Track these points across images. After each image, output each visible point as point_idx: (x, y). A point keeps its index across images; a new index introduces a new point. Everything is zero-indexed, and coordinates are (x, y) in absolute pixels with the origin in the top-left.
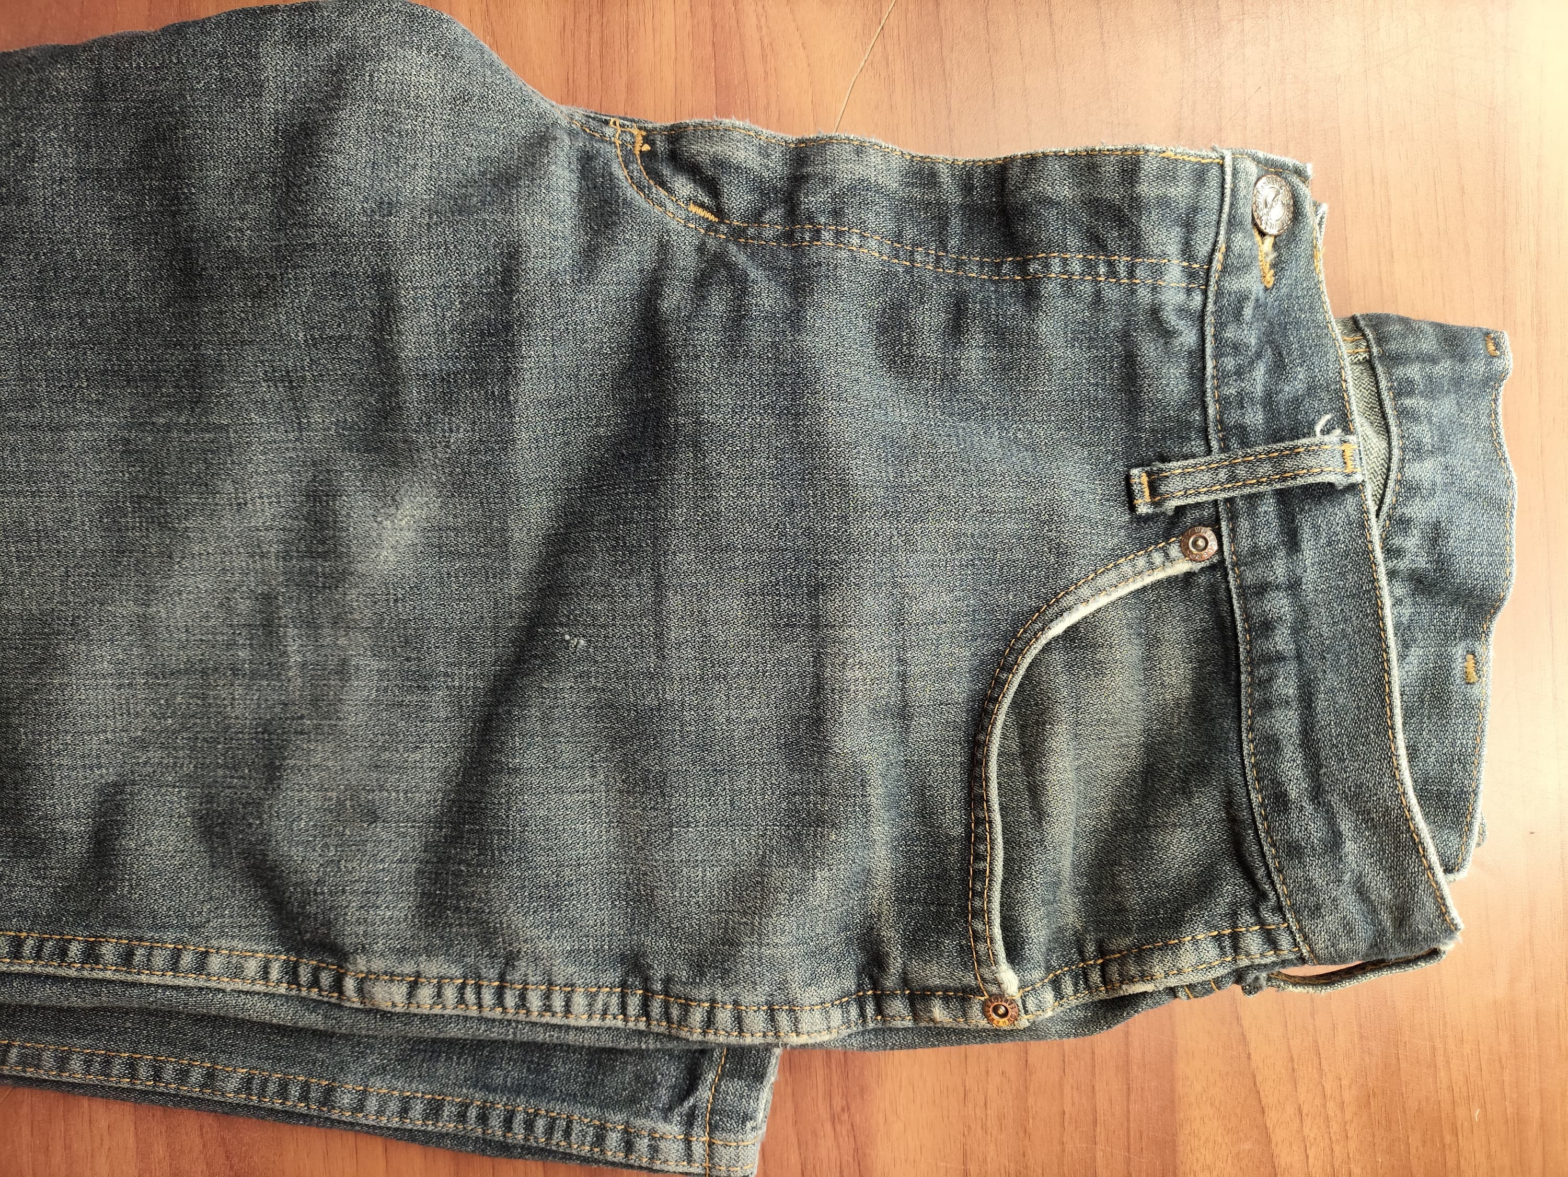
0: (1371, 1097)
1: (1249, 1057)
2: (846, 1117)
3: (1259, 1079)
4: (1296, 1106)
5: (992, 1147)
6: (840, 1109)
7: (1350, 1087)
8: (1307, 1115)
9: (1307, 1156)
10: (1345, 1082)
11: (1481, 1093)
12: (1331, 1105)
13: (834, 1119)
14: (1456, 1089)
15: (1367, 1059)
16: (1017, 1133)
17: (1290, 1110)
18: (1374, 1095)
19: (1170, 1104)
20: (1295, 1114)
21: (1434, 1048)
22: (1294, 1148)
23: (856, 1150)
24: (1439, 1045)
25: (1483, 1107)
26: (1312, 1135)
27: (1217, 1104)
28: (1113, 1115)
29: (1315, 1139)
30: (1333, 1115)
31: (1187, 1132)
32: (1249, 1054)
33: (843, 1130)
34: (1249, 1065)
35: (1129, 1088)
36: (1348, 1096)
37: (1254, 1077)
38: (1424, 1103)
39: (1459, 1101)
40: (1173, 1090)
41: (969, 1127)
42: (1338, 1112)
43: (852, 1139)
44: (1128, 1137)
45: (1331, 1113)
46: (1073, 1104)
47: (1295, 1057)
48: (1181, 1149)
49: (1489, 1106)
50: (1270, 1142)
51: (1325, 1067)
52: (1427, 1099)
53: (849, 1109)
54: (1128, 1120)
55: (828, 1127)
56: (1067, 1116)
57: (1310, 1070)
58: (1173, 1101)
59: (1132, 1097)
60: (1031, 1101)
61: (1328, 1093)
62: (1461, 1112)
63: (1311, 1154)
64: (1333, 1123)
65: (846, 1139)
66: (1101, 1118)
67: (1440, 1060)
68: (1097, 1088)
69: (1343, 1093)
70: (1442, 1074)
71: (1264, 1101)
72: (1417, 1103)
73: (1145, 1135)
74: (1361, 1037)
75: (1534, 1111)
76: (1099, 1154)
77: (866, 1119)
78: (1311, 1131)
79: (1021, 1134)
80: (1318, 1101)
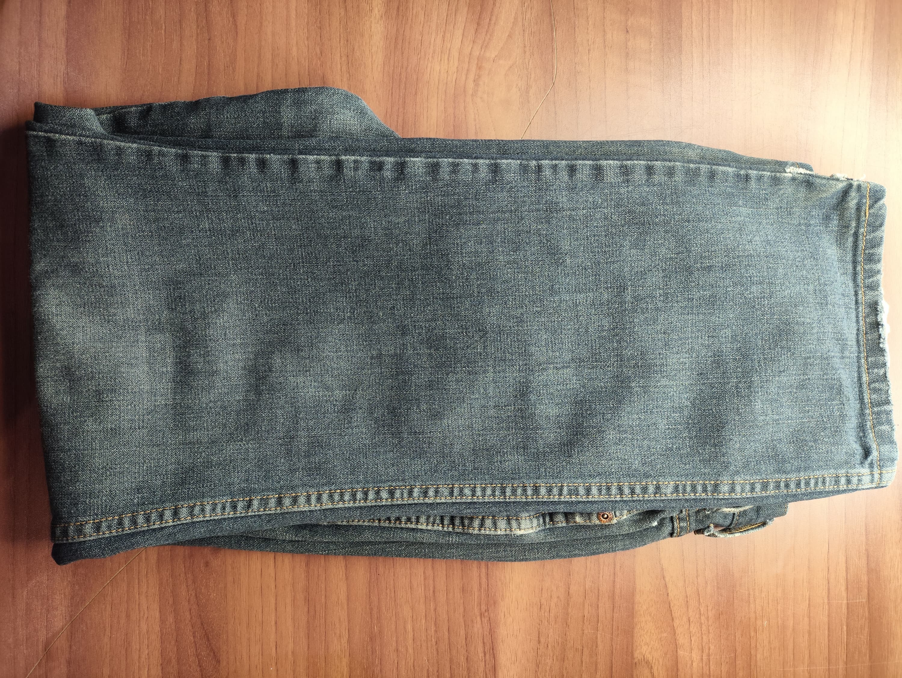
0: (721, 615)
1: (668, 595)
2: (487, 614)
3: (672, 605)
4: (688, 618)
5: (551, 630)
6: (484, 610)
7: (712, 610)
8: (692, 622)
9: (691, 640)
10: (710, 608)
11: (768, 614)
12: (703, 618)
13: (481, 615)
14: (758, 612)
15: (720, 598)
16: (563, 625)
17: (685, 619)
18: (722, 614)
19: (631, 614)
20: (687, 621)
21: (749, 594)
22: (686, 636)
23: (490, 630)
24: (752, 593)
25: (769, 621)
26: (694, 631)
27: (653, 614)
28: (606, 618)
29: (695, 633)
30: (703, 622)
31: (639, 627)
32: (668, 593)
33: (485, 620)
34: (668, 598)
35: (614, 607)
36: (710, 614)
37: (670, 604)
38: (743, 618)
39: (758, 617)
40: (633, 608)
41: (542, 621)
42: (706, 622)
43: (489, 624)
44: (612, 629)
45: (703, 621)
46: (589, 613)
47: (688, 596)
48: (636, 635)
49: (771, 620)
50: (675, 633)
51: (701, 601)
52: (745, 617)
53: (488, 610)
54: (613, 621)
55: (479, 618)
56: (585, 618)
57: (694, 602)
58: (633, 613)
59: (615, 611)
60: (570, 610)
61: (702, 612)
62: (759, 623)
63: (693, 639)
64: (703, 626)
65: (486, 624)
66: (600, 619)
67: (752, 599)
68: (599, 606)
69: (709, 613)
70: (752, 606)
71: (673, 614)
72: (740, 618)
73: (620, 628)
74: (718, 588)
75: (791, 623)
76: (599, 636)
77: (496, 616)
78: (694, 629)
79: (565, 625)
80: (697, 616)
